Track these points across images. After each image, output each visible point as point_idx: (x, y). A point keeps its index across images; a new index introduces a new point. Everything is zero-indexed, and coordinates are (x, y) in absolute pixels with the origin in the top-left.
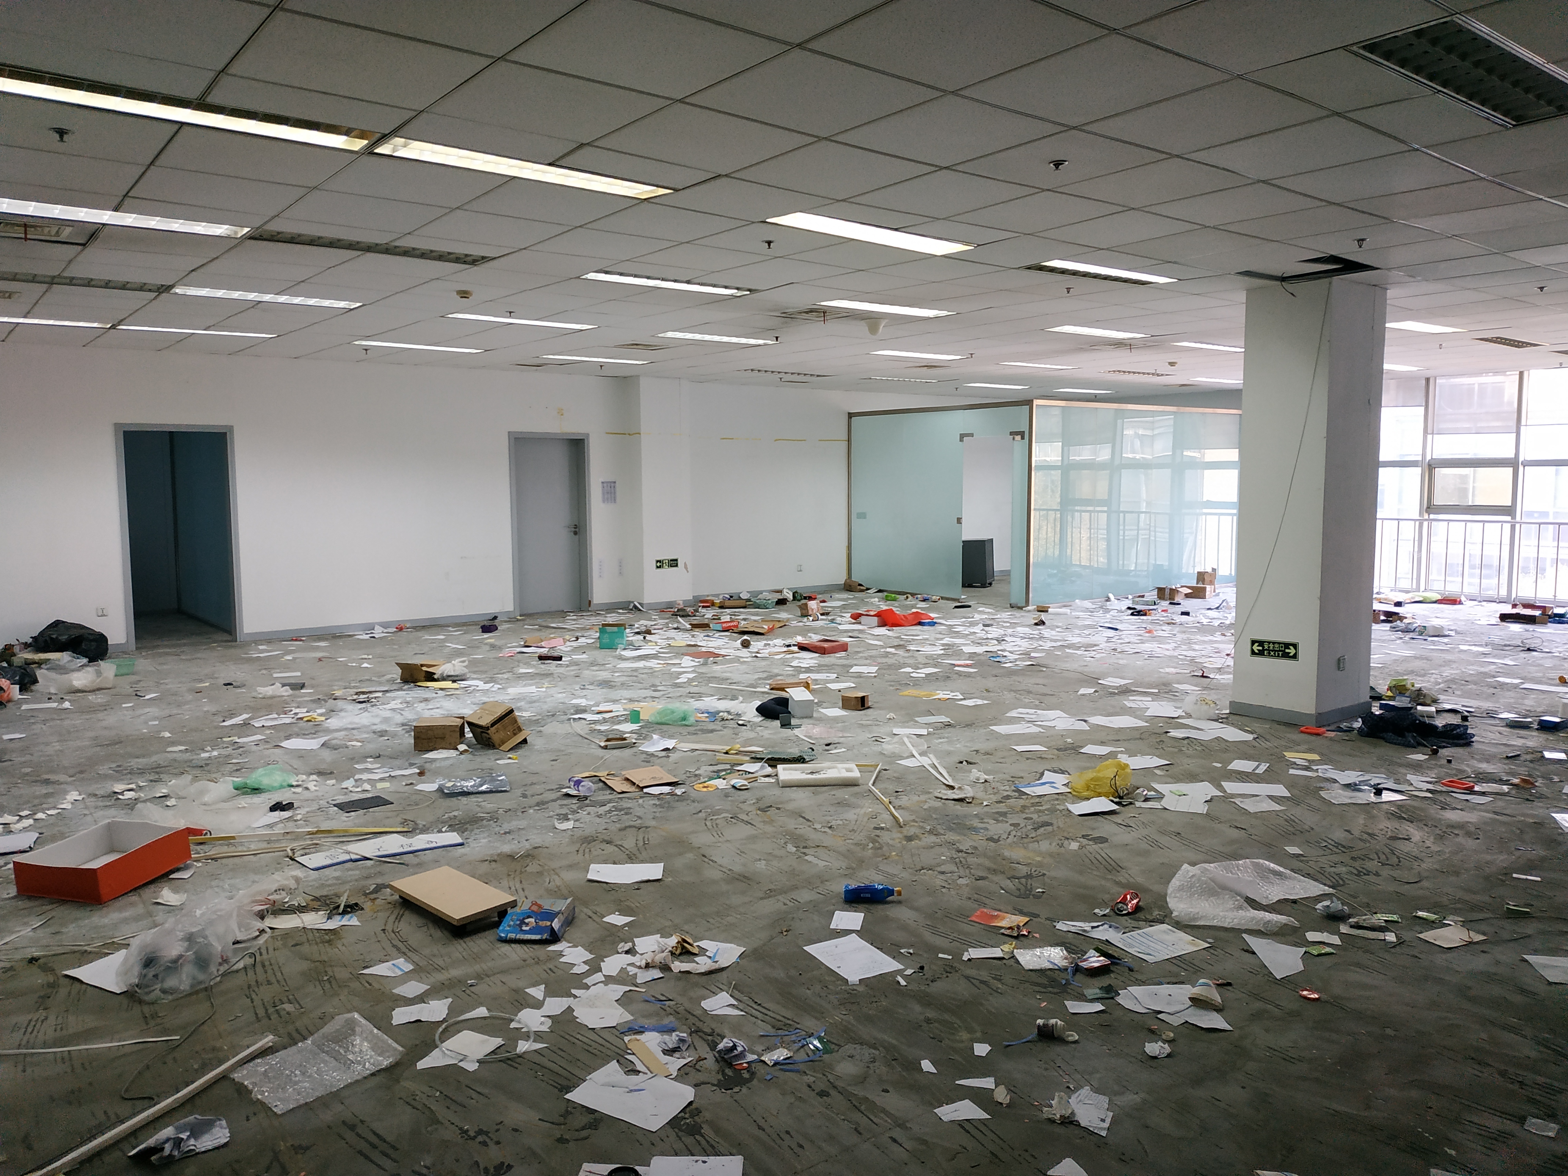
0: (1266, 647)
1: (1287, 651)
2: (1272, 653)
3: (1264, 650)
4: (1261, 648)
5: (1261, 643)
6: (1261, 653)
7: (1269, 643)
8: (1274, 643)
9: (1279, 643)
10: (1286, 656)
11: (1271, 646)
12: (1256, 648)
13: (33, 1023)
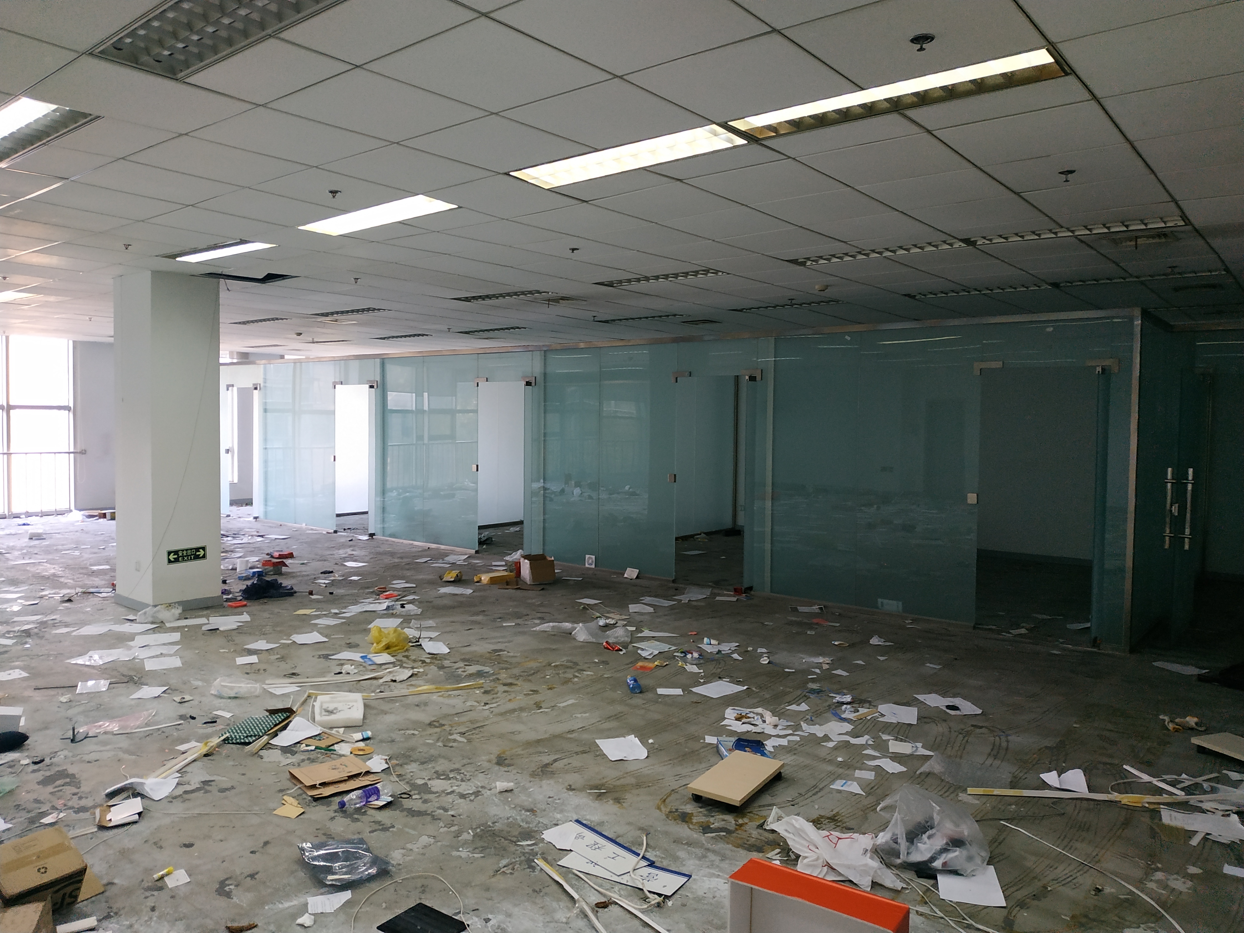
0: (180, 554)
1: (198, 553)
2: (186, 558)
3: (179, 557)
4: (176, 556)
5: (176, 552)
6: (176, 560)
7: (183, 551)
8: (187, 550)
9: (191, 549)
10: (197, 557)
11: (185, 553)
12: (172, 557)
13: (1063, 882)
